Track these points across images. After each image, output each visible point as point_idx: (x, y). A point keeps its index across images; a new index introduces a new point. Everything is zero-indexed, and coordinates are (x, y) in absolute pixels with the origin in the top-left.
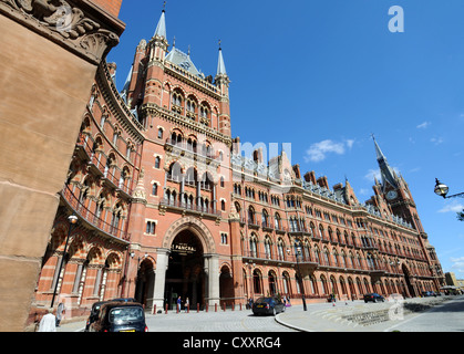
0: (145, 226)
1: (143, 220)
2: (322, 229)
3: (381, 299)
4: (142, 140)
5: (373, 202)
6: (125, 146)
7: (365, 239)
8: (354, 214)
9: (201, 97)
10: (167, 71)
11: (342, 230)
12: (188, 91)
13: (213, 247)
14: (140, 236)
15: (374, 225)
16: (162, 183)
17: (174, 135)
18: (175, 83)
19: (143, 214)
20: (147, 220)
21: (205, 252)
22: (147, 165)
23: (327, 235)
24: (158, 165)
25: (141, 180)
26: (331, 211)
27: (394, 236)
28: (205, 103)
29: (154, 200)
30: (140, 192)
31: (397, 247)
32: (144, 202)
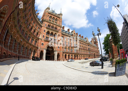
0: (41, 44)
1: (41, 43)
2: (83, 47)
3: (88, 59)
4: (42, 26)
5: (91, 41)
6: (38, 28)
7: (89, 48)
8: (87, 44)
9: (56, 18)
10: (49, 13)
11: (85, 47)
12: (53, 16)
13: (56, 49)
14: (40, 46)
15: (91, 46)
16: (45, 35)
17: (49, 25)
18: (50, 15)
19: (41, 41)
20: (42, 43)
21: (54, 50)
22: (42, 31)
23: (83, 48)
24: (44, 31)
25: (41, 35)
26: (83, 43)
27: (94, 48)
28: (56, 19)
29: (43, 39)
30: (40, 37)
31: (94, 50)
32: (41, 39)
